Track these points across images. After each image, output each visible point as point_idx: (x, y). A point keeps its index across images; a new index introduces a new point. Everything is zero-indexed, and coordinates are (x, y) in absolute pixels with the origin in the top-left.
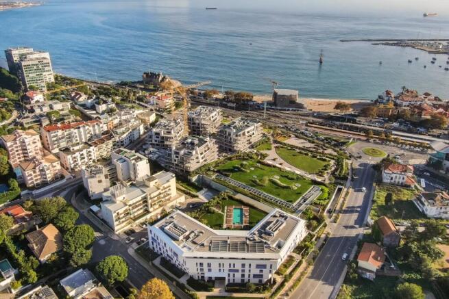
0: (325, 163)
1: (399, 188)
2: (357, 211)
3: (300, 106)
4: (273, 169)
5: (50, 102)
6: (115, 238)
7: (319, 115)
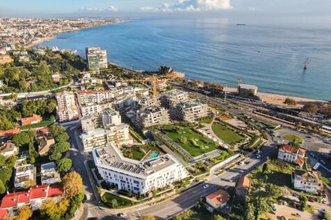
0: (242, 138)
1: (287, 164)
2: (240, 172)
3: (257, 98)
4: (198, 135)
5: (91, 78)
6: (82, 153)
7: (269, 106)
